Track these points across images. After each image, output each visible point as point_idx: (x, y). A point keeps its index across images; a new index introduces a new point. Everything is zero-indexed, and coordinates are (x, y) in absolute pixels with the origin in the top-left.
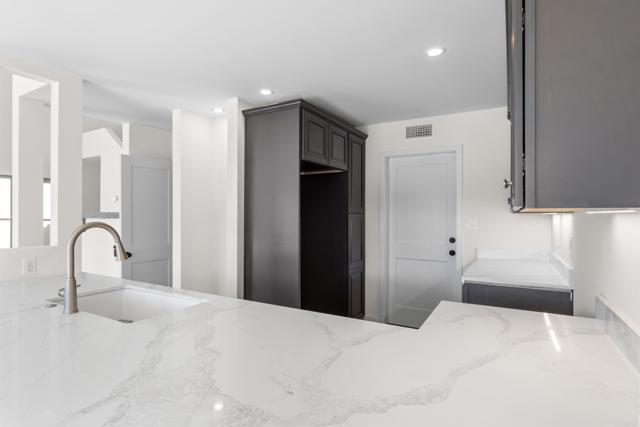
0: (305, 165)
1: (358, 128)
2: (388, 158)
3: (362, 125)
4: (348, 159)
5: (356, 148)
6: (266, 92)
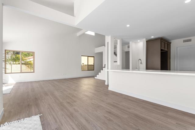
0: (161, 50)
1: (169, 41)
2: (177, 48)
3: (170, 40)
4: (168, 48)
5: (169, 46)
6: (152, 37)
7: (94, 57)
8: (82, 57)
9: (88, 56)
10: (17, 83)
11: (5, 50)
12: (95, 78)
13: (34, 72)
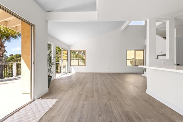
7: (143, 50)
8: (127, 51)
9: (135, 50)
10: (77, 73)
11: (71, 51)
12: (142, 75)
13: (86, 66)
